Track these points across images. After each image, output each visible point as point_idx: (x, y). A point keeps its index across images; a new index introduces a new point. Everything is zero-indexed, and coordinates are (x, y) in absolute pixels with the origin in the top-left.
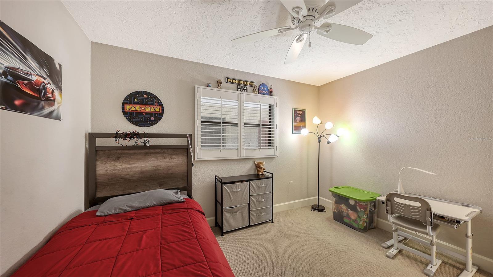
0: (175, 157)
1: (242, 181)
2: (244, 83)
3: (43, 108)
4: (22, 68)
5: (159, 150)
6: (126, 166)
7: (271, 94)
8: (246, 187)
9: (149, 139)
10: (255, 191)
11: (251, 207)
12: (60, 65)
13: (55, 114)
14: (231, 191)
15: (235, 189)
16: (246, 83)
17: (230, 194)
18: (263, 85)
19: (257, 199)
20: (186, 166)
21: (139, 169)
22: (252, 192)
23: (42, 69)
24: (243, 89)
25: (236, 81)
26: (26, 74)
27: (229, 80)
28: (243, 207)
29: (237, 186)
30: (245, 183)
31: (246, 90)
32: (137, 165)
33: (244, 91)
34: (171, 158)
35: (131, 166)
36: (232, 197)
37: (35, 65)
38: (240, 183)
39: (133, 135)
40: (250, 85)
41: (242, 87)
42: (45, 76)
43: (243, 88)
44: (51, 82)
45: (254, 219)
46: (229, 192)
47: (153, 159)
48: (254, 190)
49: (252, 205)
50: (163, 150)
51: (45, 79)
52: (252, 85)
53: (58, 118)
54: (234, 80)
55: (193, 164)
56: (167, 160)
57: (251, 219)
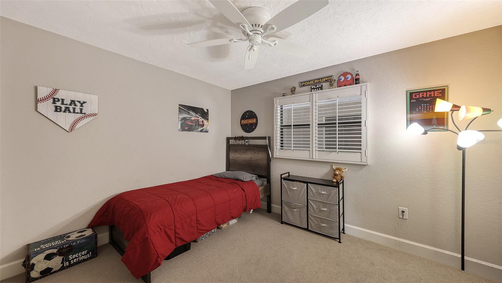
0: (260, 153)
1: (300, 181)
2: (319, 81)
3: (198, 128)
4: (187, 116)
5: (252, 148)
6: (239, 156)
7: (357, 82)
8: (303, 188)
9: (249, 140)
10: (314, 196)
11: (309, 211)
12: (207, 110)
13: (204, 130)
14: (288, 187)
15: (292, 186)
16: (322, 80)
17: (288, 190)
18: (345, 74)
19: (317, 205)
20: (266, 160)
21: (243, 159)
22: (311, 195)
23: (197, 114)
24: (318, 88)
25: (309, 82)
26: (189, 118)
27: (303, 84)
28: (300, 207)
29: (293, 184)
30: (302, 184)
31: (321, 88)
32: (243, 156)
33: (318, 90)
34: (258, 154)
35: (241, 156)
36: (289, 192)
37: (194, 114)
38: (298, 183)
39: (242, 138)
40: (327, 80)
41: (316, 86)
42: (198, 116)
43: (318, 86)
44: (201, 118)
45: (312, 224)
46: (286, 187)
47: (250, 153)
48: (314, 194)
49: (311, 210)
50: (254, 148)
51: (198, 117)
52: (329, 80)
53: (207, 132)
54: (308, 82)
55: (271, 159)
56: (256, 154)
57: (309, 223)
